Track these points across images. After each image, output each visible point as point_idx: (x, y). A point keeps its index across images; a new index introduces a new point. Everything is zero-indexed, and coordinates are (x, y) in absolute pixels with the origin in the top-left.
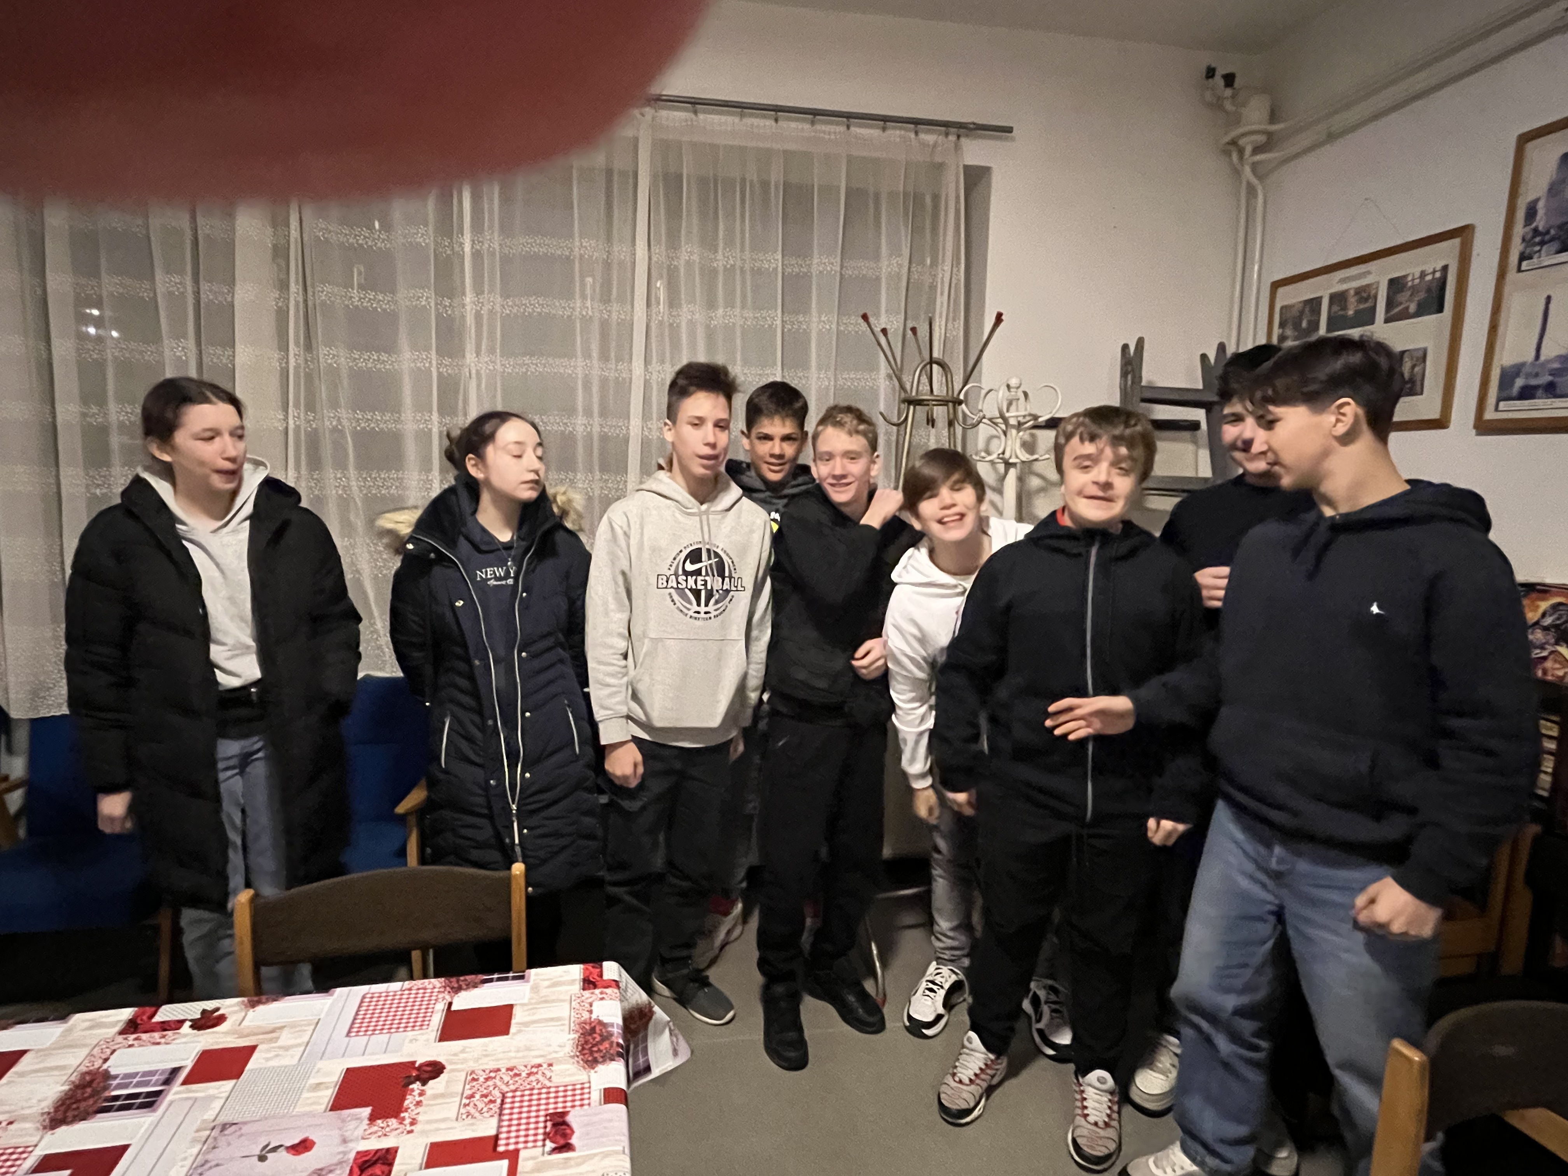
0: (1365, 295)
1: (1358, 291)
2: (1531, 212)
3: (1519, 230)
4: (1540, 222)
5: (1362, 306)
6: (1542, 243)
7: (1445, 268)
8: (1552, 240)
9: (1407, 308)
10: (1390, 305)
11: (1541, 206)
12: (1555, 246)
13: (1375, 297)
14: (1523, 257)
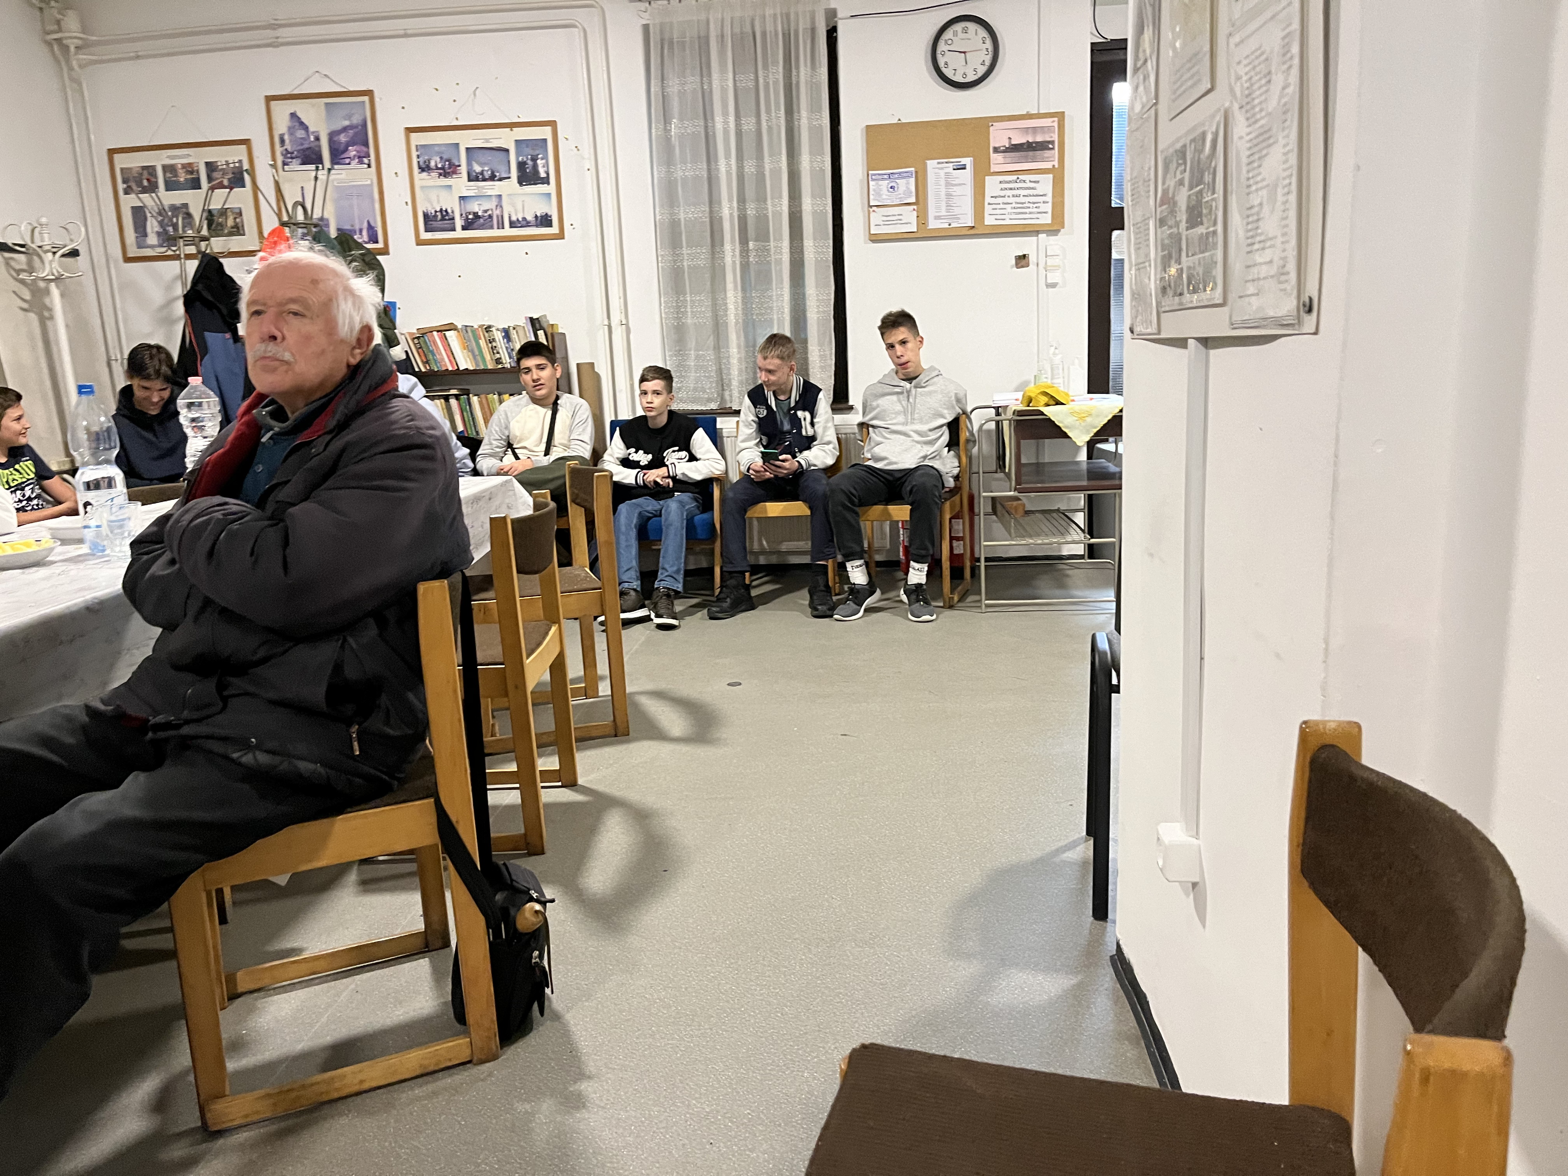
0: (190, 169)
1: (184, 166)
2: (282, 141)
3: (279, 150)
4: (288, 146)
5: (189, 177)
6: (292, 158)
7: (240, 161)
8: (296, 157)
9: (222, 182)
10: (210, 179)
11: (286, 137)
12: (299, 161)
13: (198, 171)
14: (285, 164)
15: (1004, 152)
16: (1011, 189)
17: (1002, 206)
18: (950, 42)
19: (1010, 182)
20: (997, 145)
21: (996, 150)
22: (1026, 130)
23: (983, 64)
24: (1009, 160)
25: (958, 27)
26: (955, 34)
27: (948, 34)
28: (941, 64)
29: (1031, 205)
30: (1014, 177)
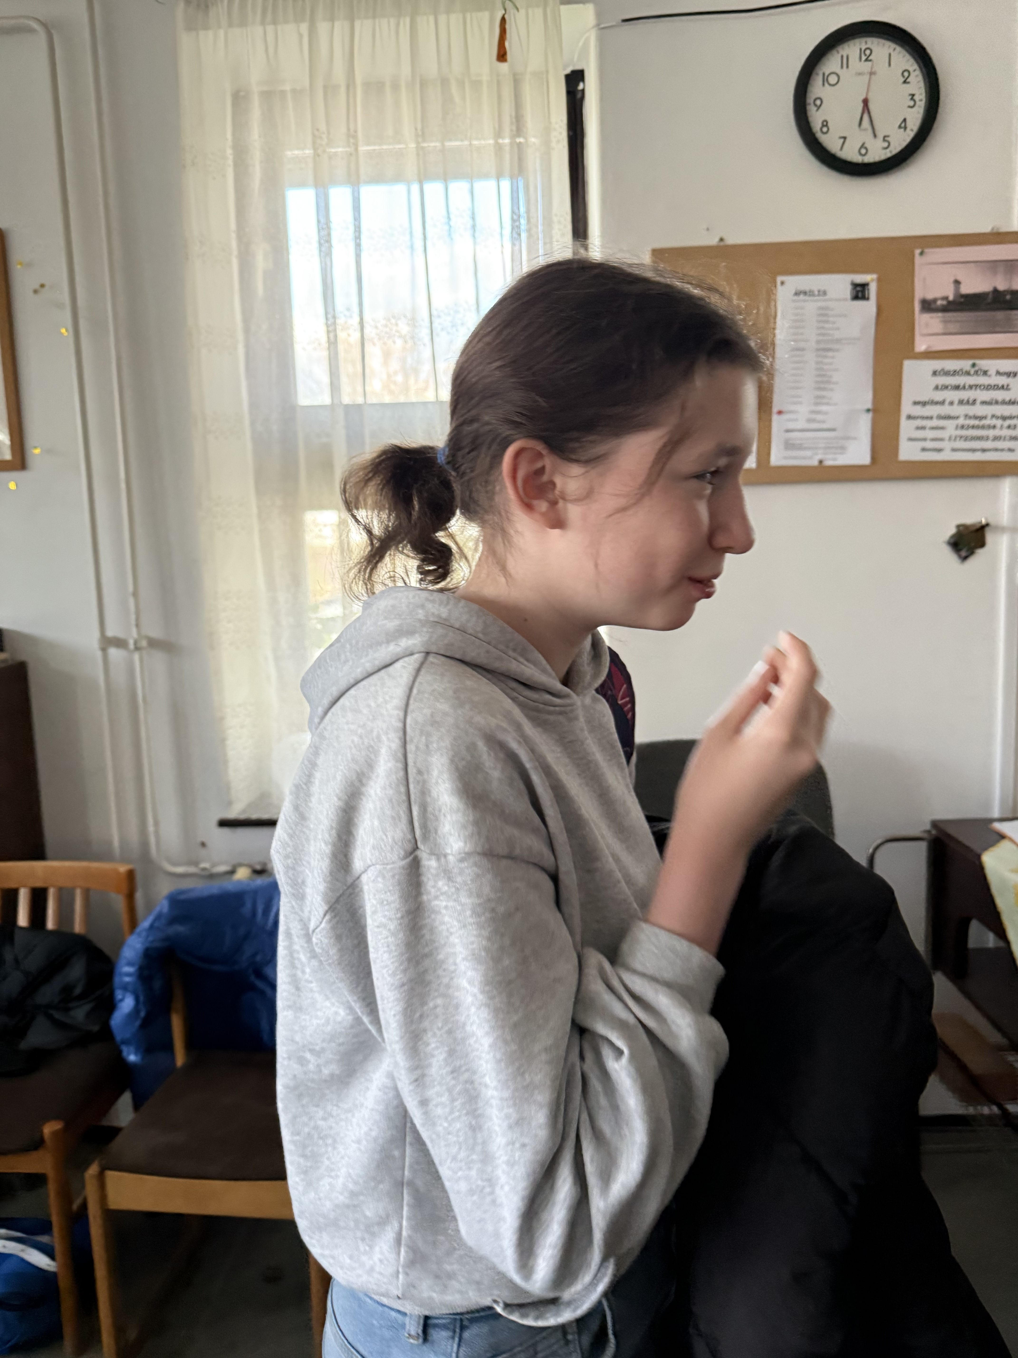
15: (944, 309)
16: (957, 388)
17: (935, 423)
18: (833, 79)
19: (955, 373)
20: (930, 296)
21: (928, 306)
22: (993, 266)
23: (903, 125)
24: (952, 327)
25: (852, 49)
26: (845, 62)
27: (831, 64)
28: (816, 125)
29: (999, 423)
30: (965, 364)
